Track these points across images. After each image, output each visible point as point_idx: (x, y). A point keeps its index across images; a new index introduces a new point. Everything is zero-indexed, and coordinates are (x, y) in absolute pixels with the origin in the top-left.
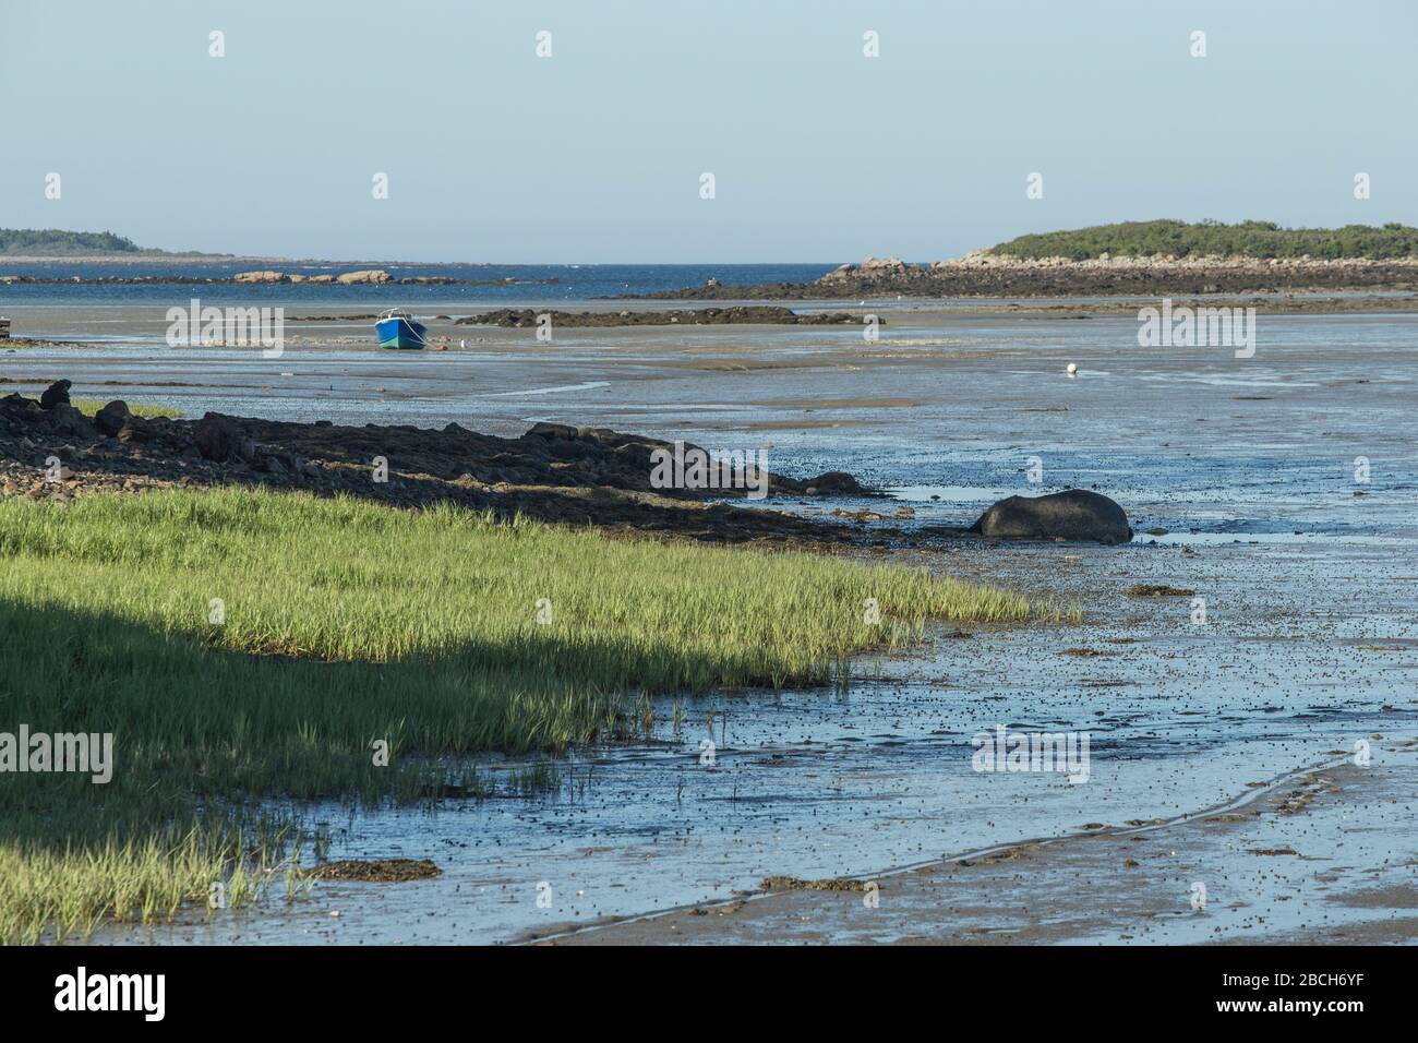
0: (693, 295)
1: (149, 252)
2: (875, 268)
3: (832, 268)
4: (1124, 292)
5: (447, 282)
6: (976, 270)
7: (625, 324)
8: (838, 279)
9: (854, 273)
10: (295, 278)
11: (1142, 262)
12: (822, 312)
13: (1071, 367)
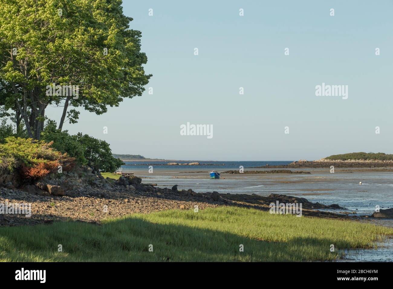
0: (264, 167)
1: (147, 159)
2: (301, 162)
3: (292, 162)
4: (355, 167)
5: (211, 165)
6: (322, 162)
7: (256, 173)
8: (293, 164)
9: (297, 163)
10: (180, 164)
11: (357, 161)
12: (297, 171)
13: (360, 183)
